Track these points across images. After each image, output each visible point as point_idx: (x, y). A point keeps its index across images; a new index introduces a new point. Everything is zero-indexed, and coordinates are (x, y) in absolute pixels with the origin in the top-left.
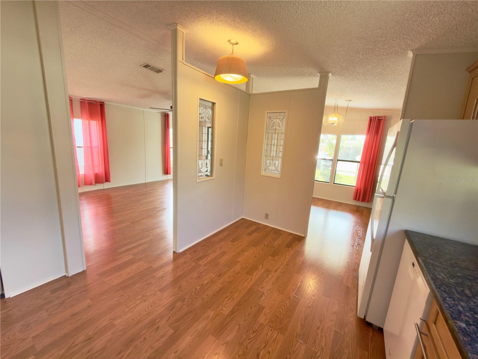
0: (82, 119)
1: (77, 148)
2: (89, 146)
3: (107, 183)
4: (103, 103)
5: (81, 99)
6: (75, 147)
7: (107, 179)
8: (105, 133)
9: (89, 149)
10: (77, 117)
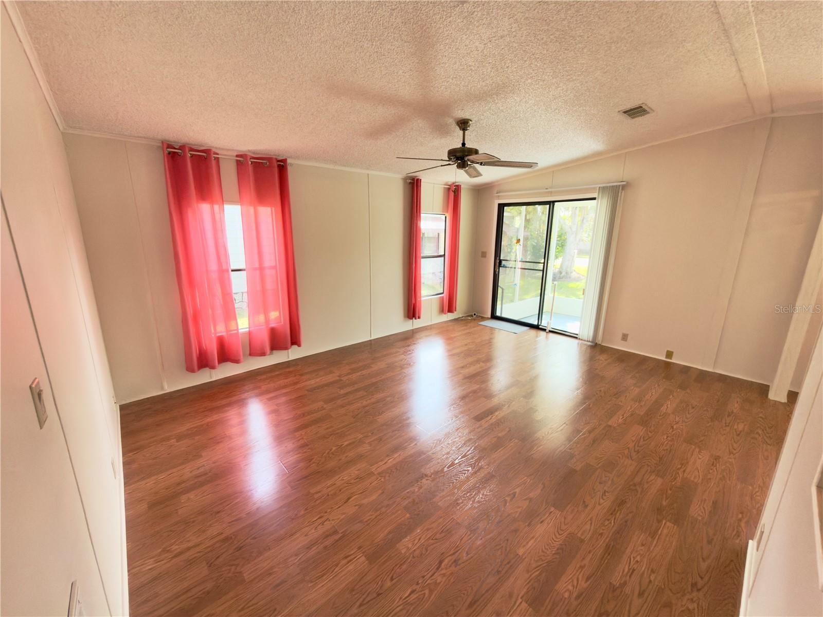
0: (241, 205)
1: (233, 274)
2: (257, 265)
3: (295, 347)
4: (284, 161)
5: (237, 156)
6: (227, 271)
7: (295, 340)
8: (288, 234)
9: (257, 270)
10: (232, 202)
